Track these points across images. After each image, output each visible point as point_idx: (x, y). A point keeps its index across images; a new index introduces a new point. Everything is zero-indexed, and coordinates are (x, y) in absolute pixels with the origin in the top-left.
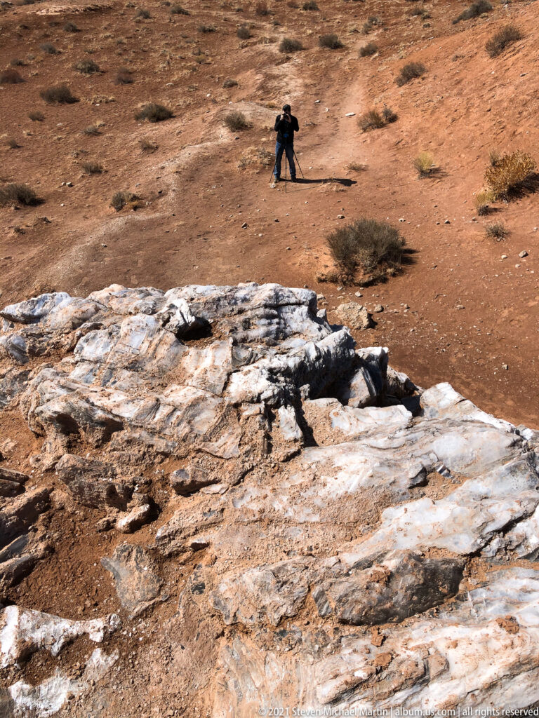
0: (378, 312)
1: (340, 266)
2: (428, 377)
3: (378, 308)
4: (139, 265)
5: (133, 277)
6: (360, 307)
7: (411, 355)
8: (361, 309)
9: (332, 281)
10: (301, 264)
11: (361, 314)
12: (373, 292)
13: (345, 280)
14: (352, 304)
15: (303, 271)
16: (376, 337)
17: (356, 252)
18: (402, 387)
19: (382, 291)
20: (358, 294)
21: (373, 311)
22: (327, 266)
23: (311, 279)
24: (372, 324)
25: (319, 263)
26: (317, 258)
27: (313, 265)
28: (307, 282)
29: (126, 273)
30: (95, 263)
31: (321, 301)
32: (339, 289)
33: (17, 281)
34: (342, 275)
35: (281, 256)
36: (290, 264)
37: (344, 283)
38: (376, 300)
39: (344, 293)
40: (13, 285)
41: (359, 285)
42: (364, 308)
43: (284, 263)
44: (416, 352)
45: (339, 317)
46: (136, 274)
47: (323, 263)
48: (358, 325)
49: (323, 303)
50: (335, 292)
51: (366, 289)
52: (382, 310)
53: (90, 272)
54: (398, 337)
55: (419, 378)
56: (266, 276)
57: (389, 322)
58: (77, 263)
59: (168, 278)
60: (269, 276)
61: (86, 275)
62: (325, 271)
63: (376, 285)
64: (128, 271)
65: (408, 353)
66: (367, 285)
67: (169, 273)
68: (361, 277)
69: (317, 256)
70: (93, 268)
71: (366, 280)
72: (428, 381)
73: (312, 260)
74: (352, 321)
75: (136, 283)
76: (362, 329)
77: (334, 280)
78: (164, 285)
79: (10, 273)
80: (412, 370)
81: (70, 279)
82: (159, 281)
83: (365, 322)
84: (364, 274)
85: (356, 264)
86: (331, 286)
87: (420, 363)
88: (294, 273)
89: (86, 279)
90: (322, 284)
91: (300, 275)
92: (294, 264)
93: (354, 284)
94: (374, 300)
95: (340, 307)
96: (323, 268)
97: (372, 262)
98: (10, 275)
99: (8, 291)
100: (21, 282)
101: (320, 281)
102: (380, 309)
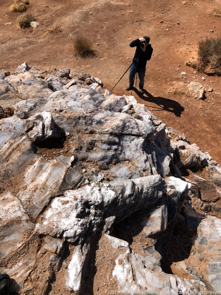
0: (209, 92)
1: (200, 60)
2: (219, 136)
3: (210, 90)
4: (104, 29)
5: (99, 35)
6: (201, 86)
7: (216, 121)
8: (202, 87)
9: (193, 67)
10: (181, 52)
11: (200, 90)
12: (211, 79)
13: (200, 68)
14: (197, 84)
15: (181, 56)
16: (203, 105)
17: (211, 55)
18: (199, 163)
19: (216, 81)
20: (203, 78)
21: (207, 90)
22: (194, 58)
23: (183, 63)
24: (204, 98)
25: (190, 55)
26: (190, 52)
27: (187, 55)
28: (181, 63)
29: (96, 32)
30: (84, 22)
31: (184, 76)
32: (195, 72)
33: (47, 20)
34: (199, 65)
35: (173, 44)
36: (176, 50)
37: (199, 70)
38: (211, 84)
39: (196, 75)
40: (45, 23)
41: (206, 73)
42: (203, 88)
43: (173, 49)
44: (219, 120)
45: (189, 88)
46: (101, 34)
47: (192, 56)
48: (196, 96)
49: (184, 78)
50: (192, 73)
51: (209, 77)
52: (212, 91)
53: (80, 26)
54: (214, 109)
55: (215, 134)
56: (162, 54)
57: (213, 99)
58: (76, 20)
59: (114, 40)
60: (163, 54)
61: (78, 27)
62: (192, 61)
63: (214, 76)
64: (98, 31)
65: (215, 119)
66: (210, 75)
67: (116, 38)
68: (208, 70)
69: (191, 51)
70: (82, 24)
71: (210, 72)
72: (218, 138)
73: (188, 52)
74: (195, 93)
75: (99, 39)
76: (198, 99)
77: (194, 67)
78: (111, 43)
79: (45, 15)
80: (214, 129)
81: (70, 27)
82: (110, 41)
83: (201, 96)
84: (211, 69)
85: (209, 62)
86: (192, 69)
87: (219, 127)
88: (176, 56)
89: (77, 30)
90: (187, 67)
91: (179, 58)
92: (178, 51)
93: (204, 72)
94: (210, 84)
95: (192, 83)
96: (191, 58)
97: (217, 63)
98: (45, 16)
99: (42, 25)
100: (49, 22)
101: (187, 65)
102: (211, 90)
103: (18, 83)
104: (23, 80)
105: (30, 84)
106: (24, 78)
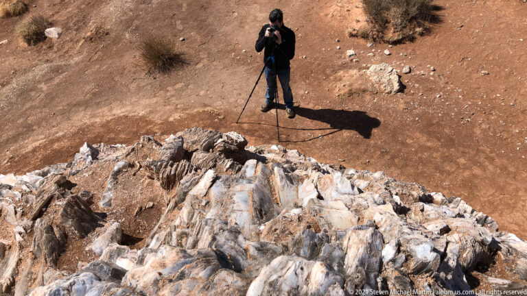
0: (406, 73)
1: (372, 22)
2: (453, 150)
3: (406, 69)
4: (184, 10)
5: (179, 22)
6: (390, 69)
7: (438, 124)
8: (392, 71)
9: (363, 37)
10: (333, 15)
11: (392, 77)
12: (402, 50)
13: (375, 37)
14: (382, 66)
15: (335, 23)
16: (406, 103)
17: (388, 9)
19: (410, 50)
20: (387, 52)
21: (401, 71)
22: (359, 21)
23: (342, 33)
24: (402, 88)
25: (351, 17)
26: (348, 11)
27: (344, 18)
28: (339, 35)
29: (172, 18)
30: (143, 6)
31: (352, 57)
32: (369, 45)
33: (75, 19)
34: (373, 31)
35: (314, 5)
36: (322, 14)
37: (374, 40)
38: (403, 60)
39: (373, 50)
40: (71, 25)
41: (388, 42)
42: (394, 70)
43: (317, 13)
44: (442, 121)
45: (370, 78)
46: (181, 19)
47: (355, 17)
48: (388, 89)
49: (354, 60)
50: (365, 48)
51: (395, 47)
52: (410, 72)
53: (139, 15)
54: (425, 104)
55: (445, 149)
56: (300, 27)
57: (417, 85)
58: (127, 5)
59: (209, 25)
60: (303, 26)
61: (137, 17)
62: (357, 27)
63: (404, 43)
64: (174, 15)
65: (435, 122)
66: (395, 43)
67: (211, 19)
68: (391, 35)
69: (348, 8)
70: (142, 11)
71: (396, 38)
72: (453, 154)
73: (344, 12)
74: (384, 85)
75: (181, 29)
76: (393, 93)
77: (365, 36)
78: (206, 31)
79: (68, 10)
80: (439, 140)
81: (121, 22)
82: (202, 28)
83: (396, 86)
84: (394, 32)
85: (387, 22)
86: (362, 41)
87: (446, 134)
88: (326, 25)
89: (136, 22)
90: (353, 39)
91: (332, 27)
92: (326, 15)
93: (384, 41)
94: (401, 59)
95: (372, 68)
96: (355, 22)
97: (402, 21)
98: (68, 12)
99: (67, 30)
100: (78, 21)
101: (352, 35)
102: (408, 70)
103: (156, 282)
104: (165, 272)
105: (182, 276)
106: (164, 266)
